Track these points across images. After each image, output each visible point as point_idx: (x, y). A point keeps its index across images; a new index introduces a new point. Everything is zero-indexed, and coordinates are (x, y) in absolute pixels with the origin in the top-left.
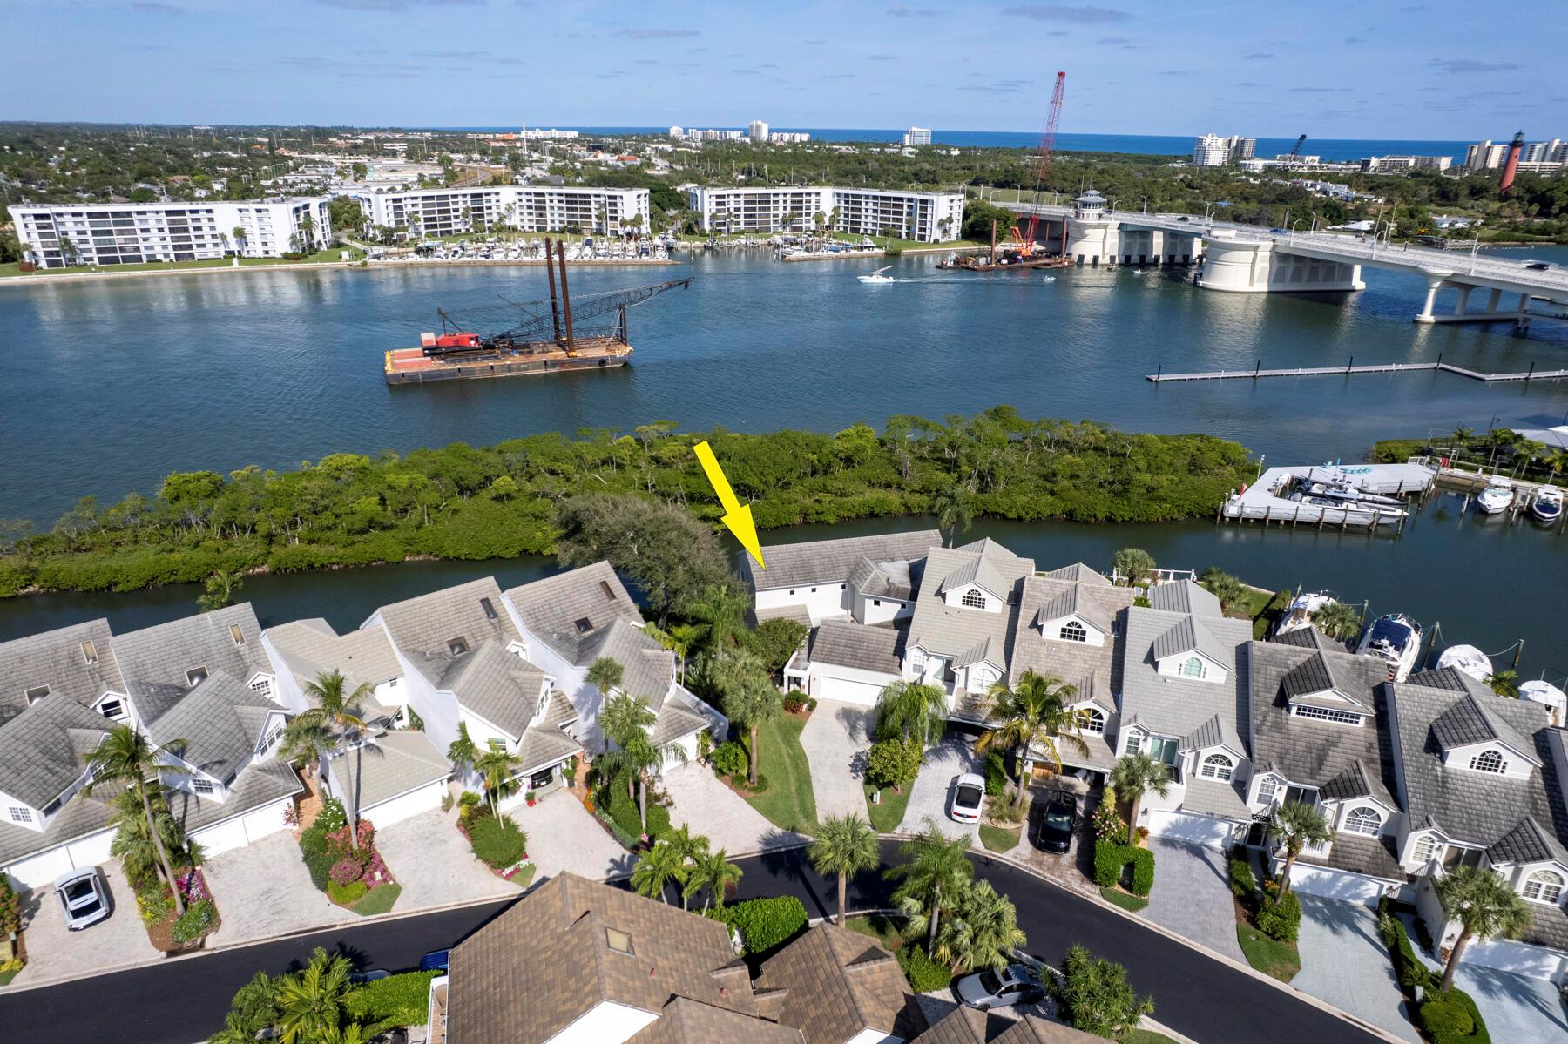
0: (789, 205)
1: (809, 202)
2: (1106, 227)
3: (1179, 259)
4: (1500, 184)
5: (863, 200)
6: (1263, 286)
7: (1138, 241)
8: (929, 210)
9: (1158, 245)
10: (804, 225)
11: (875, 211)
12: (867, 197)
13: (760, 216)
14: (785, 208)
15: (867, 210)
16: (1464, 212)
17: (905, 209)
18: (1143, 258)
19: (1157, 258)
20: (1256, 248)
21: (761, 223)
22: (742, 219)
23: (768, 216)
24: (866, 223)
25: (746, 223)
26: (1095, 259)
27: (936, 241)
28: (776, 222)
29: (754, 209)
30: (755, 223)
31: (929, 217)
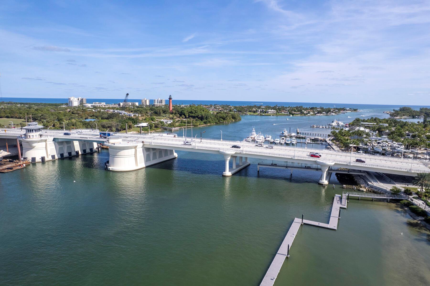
2: (45, 141)
3: (88, 151)
4: (169, 109)
6: (142, 164)
9: (77, 147)
16: (164, 118)
18: (70, 154)
19: (77, 153)
20: (135, 147)
26: (43, 159)
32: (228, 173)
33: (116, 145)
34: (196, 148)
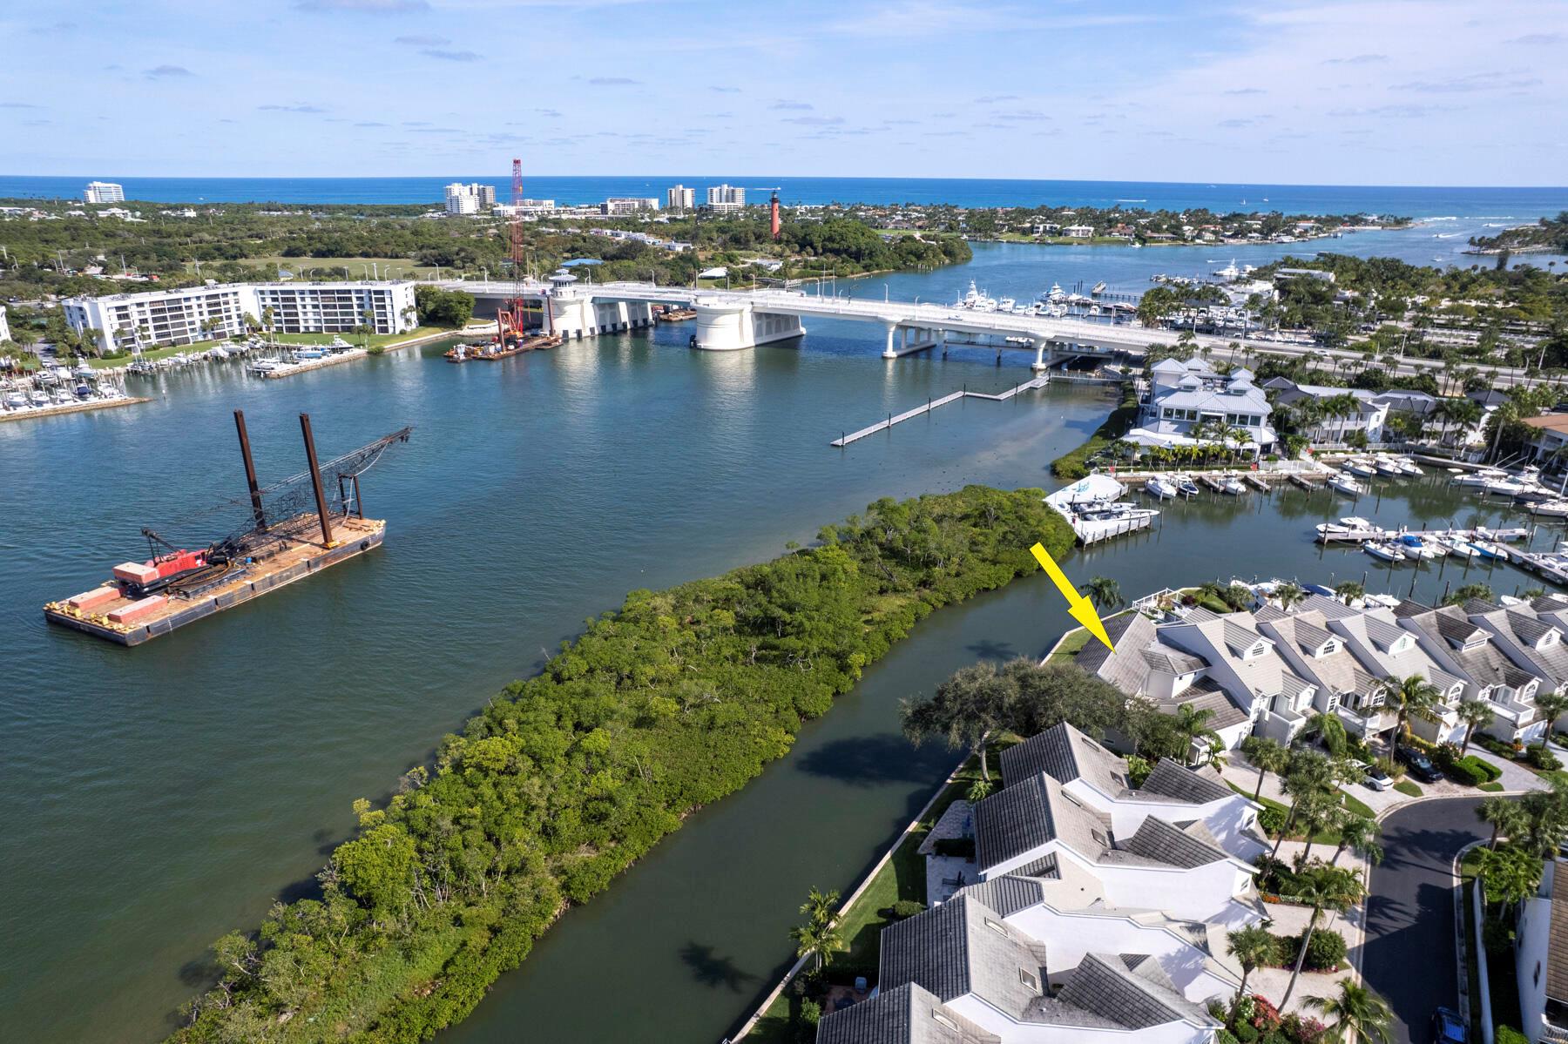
0: (205, 309)
1: (226, 303)
2: (582, 301)
3: (640, 323)
5: (297, 296)
6: (750, 340)
7: (608, 312)
8: (388, 301)
9: (624, 315)
10: (227, 329)
11: (315, 307)
12: (302, 292)
13: (174, 326)
14: (201, 314)
15: (304, 307)
17: (355, 302)
18: (614, 326)
19: (625, 325)
20: (741, 311)
21: (176, 333)
22: (152, 332)
23: (183, 324)
24: (306, 321)
25: (158, 336)
26: (579, 333)
27: (403, 333)
28: (193, 330)
29: (165, 319)
30: (169, 335)
31: (389, 308)
32: (891, 353)
33: (711, 307)
34: (841, 312)
